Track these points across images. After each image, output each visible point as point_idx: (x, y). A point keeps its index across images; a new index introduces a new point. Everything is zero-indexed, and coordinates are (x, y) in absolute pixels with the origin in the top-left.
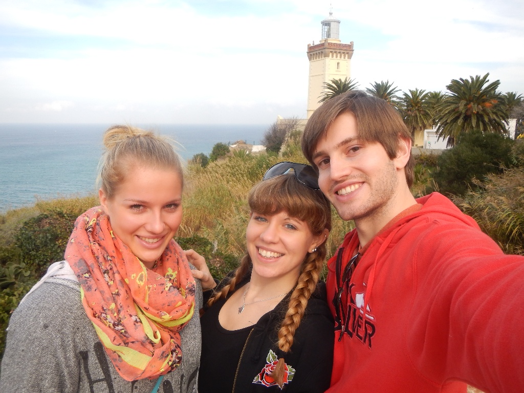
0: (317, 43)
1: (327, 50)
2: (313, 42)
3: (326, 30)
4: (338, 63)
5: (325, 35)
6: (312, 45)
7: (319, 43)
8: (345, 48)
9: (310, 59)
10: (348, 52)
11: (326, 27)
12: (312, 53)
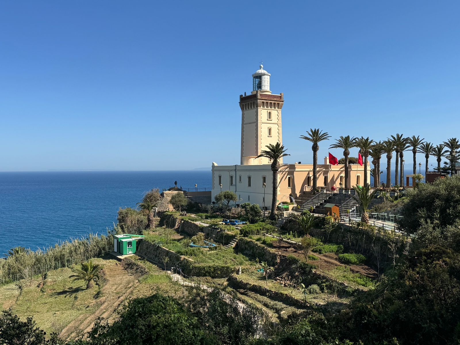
0: (249, 94)
1: (258, 100)
2: (245, 93)
3: (257, 82)
4: (270, 113)
5: (256, 87)
6: (244, 96)
7: (251, 94)
8: (275, 99)
9: (242, 109)
10: (278, 102)
11: (257, 80)
12: (244, 104)
